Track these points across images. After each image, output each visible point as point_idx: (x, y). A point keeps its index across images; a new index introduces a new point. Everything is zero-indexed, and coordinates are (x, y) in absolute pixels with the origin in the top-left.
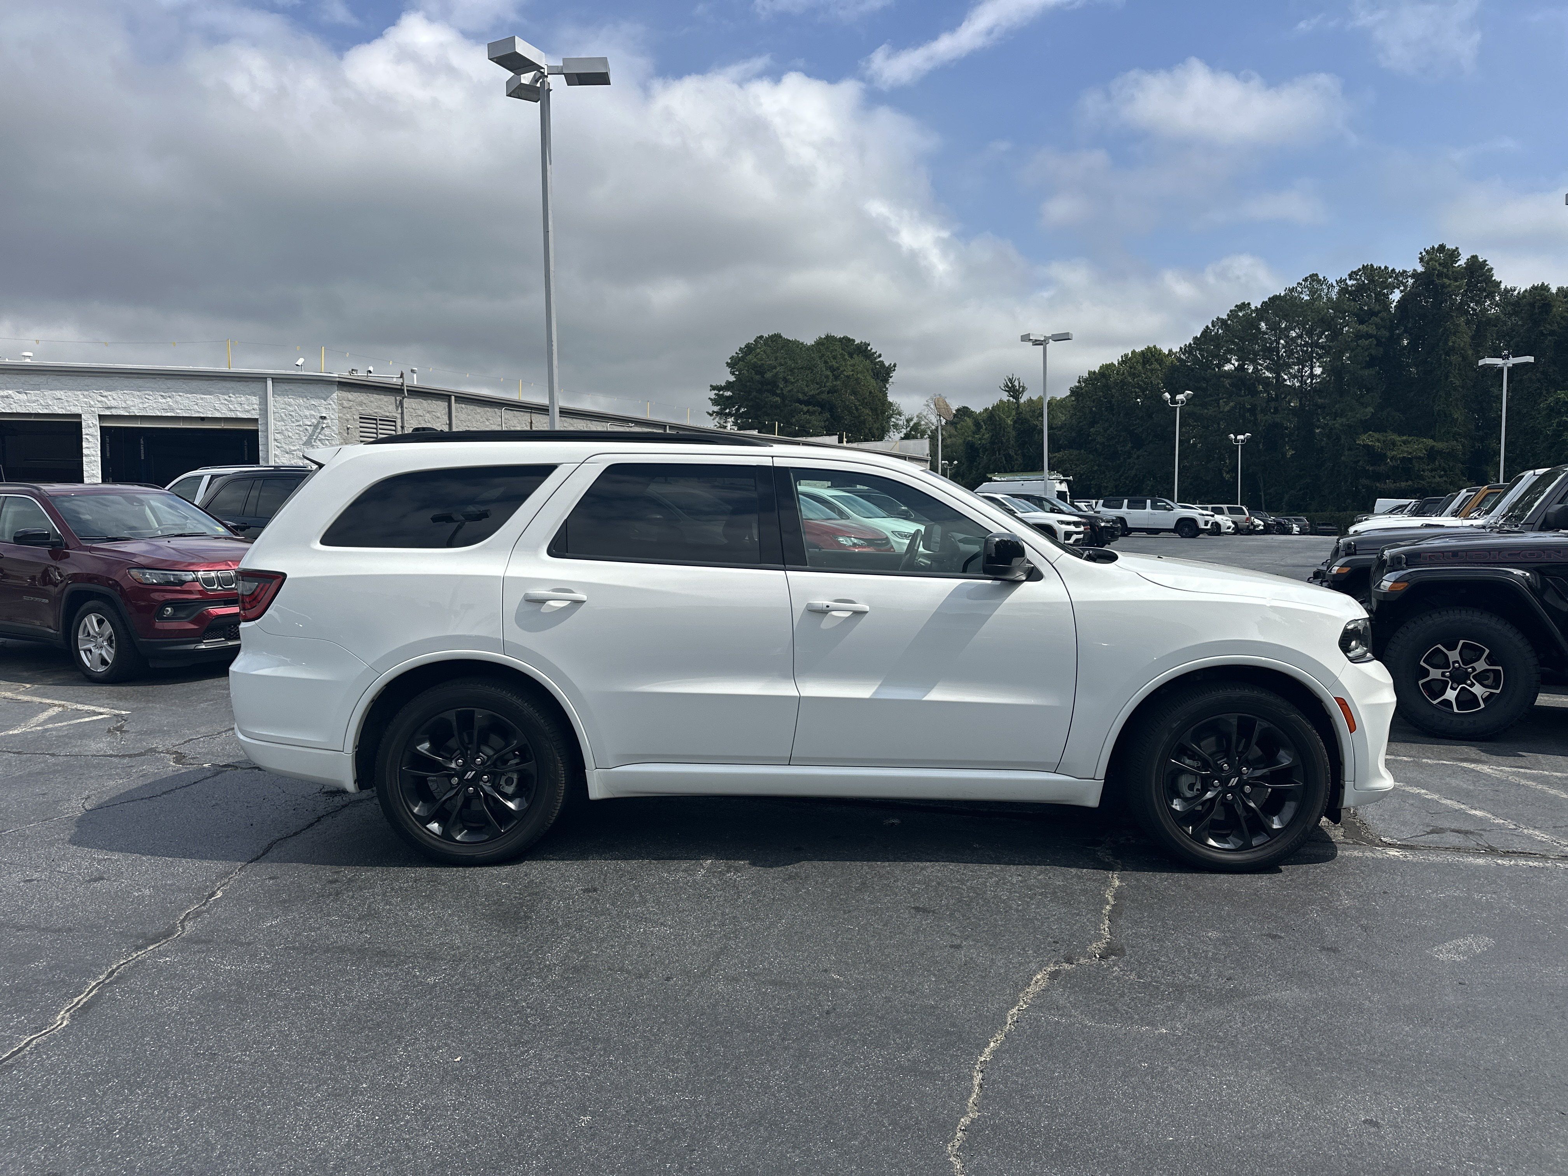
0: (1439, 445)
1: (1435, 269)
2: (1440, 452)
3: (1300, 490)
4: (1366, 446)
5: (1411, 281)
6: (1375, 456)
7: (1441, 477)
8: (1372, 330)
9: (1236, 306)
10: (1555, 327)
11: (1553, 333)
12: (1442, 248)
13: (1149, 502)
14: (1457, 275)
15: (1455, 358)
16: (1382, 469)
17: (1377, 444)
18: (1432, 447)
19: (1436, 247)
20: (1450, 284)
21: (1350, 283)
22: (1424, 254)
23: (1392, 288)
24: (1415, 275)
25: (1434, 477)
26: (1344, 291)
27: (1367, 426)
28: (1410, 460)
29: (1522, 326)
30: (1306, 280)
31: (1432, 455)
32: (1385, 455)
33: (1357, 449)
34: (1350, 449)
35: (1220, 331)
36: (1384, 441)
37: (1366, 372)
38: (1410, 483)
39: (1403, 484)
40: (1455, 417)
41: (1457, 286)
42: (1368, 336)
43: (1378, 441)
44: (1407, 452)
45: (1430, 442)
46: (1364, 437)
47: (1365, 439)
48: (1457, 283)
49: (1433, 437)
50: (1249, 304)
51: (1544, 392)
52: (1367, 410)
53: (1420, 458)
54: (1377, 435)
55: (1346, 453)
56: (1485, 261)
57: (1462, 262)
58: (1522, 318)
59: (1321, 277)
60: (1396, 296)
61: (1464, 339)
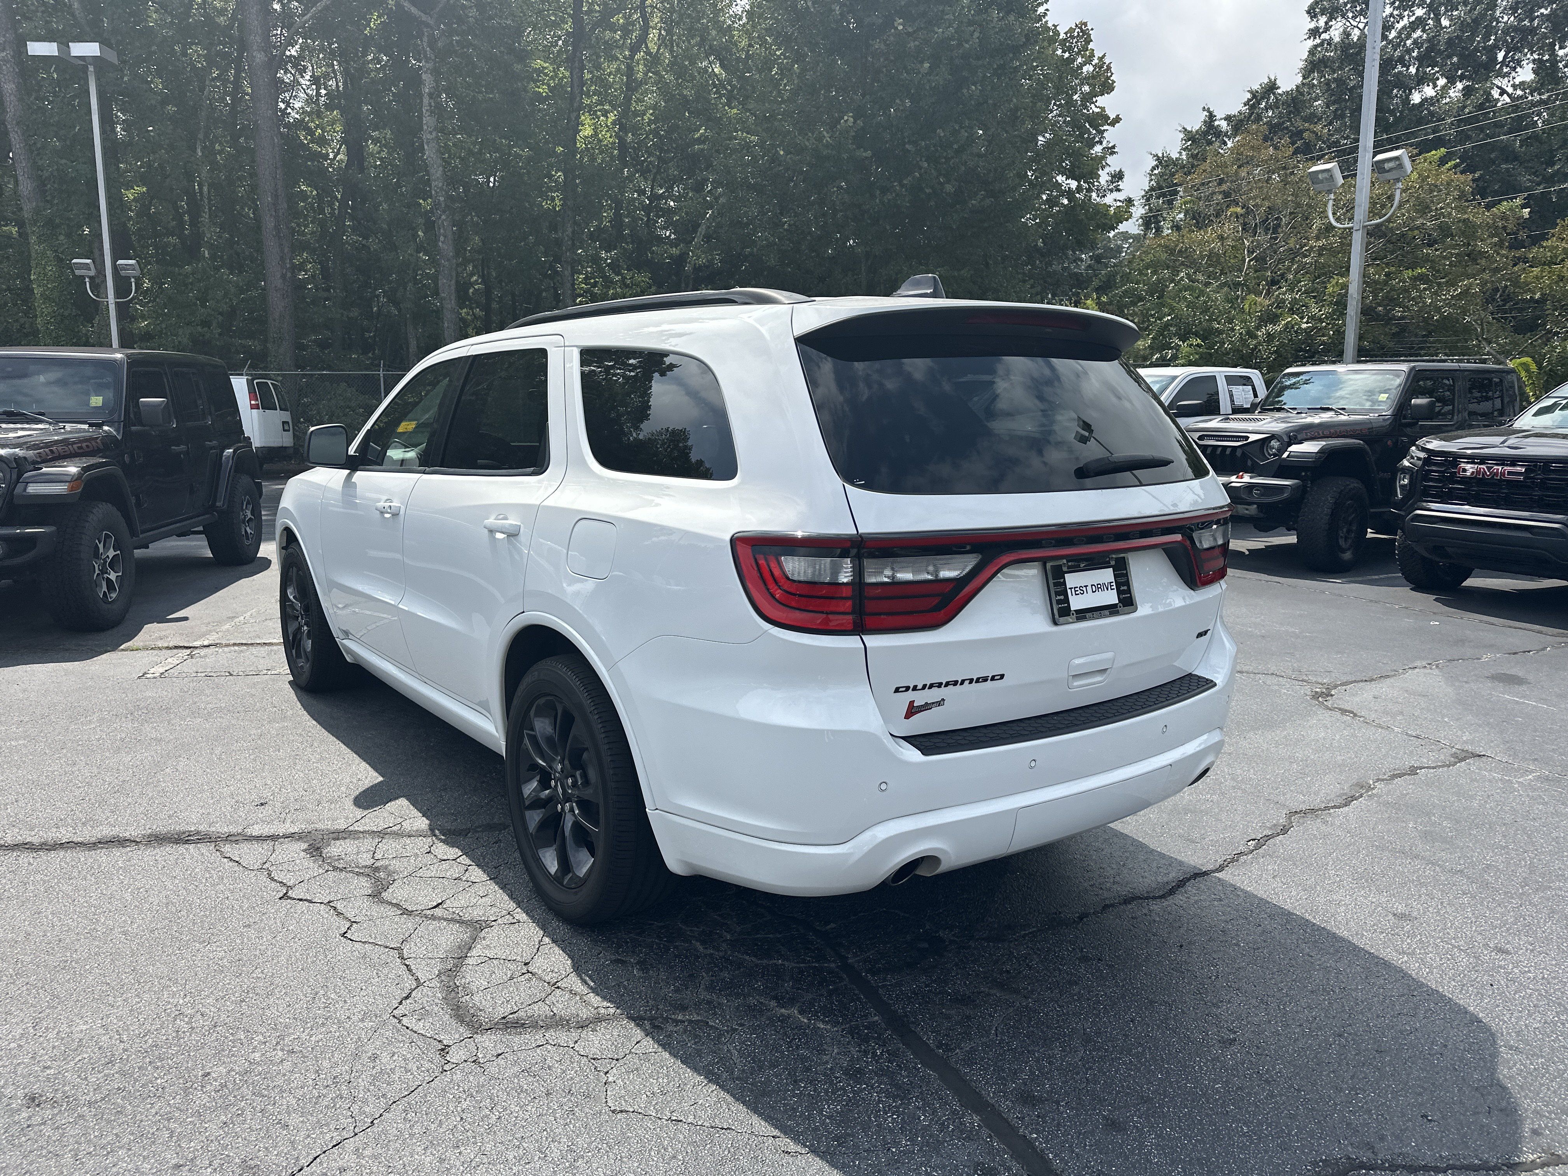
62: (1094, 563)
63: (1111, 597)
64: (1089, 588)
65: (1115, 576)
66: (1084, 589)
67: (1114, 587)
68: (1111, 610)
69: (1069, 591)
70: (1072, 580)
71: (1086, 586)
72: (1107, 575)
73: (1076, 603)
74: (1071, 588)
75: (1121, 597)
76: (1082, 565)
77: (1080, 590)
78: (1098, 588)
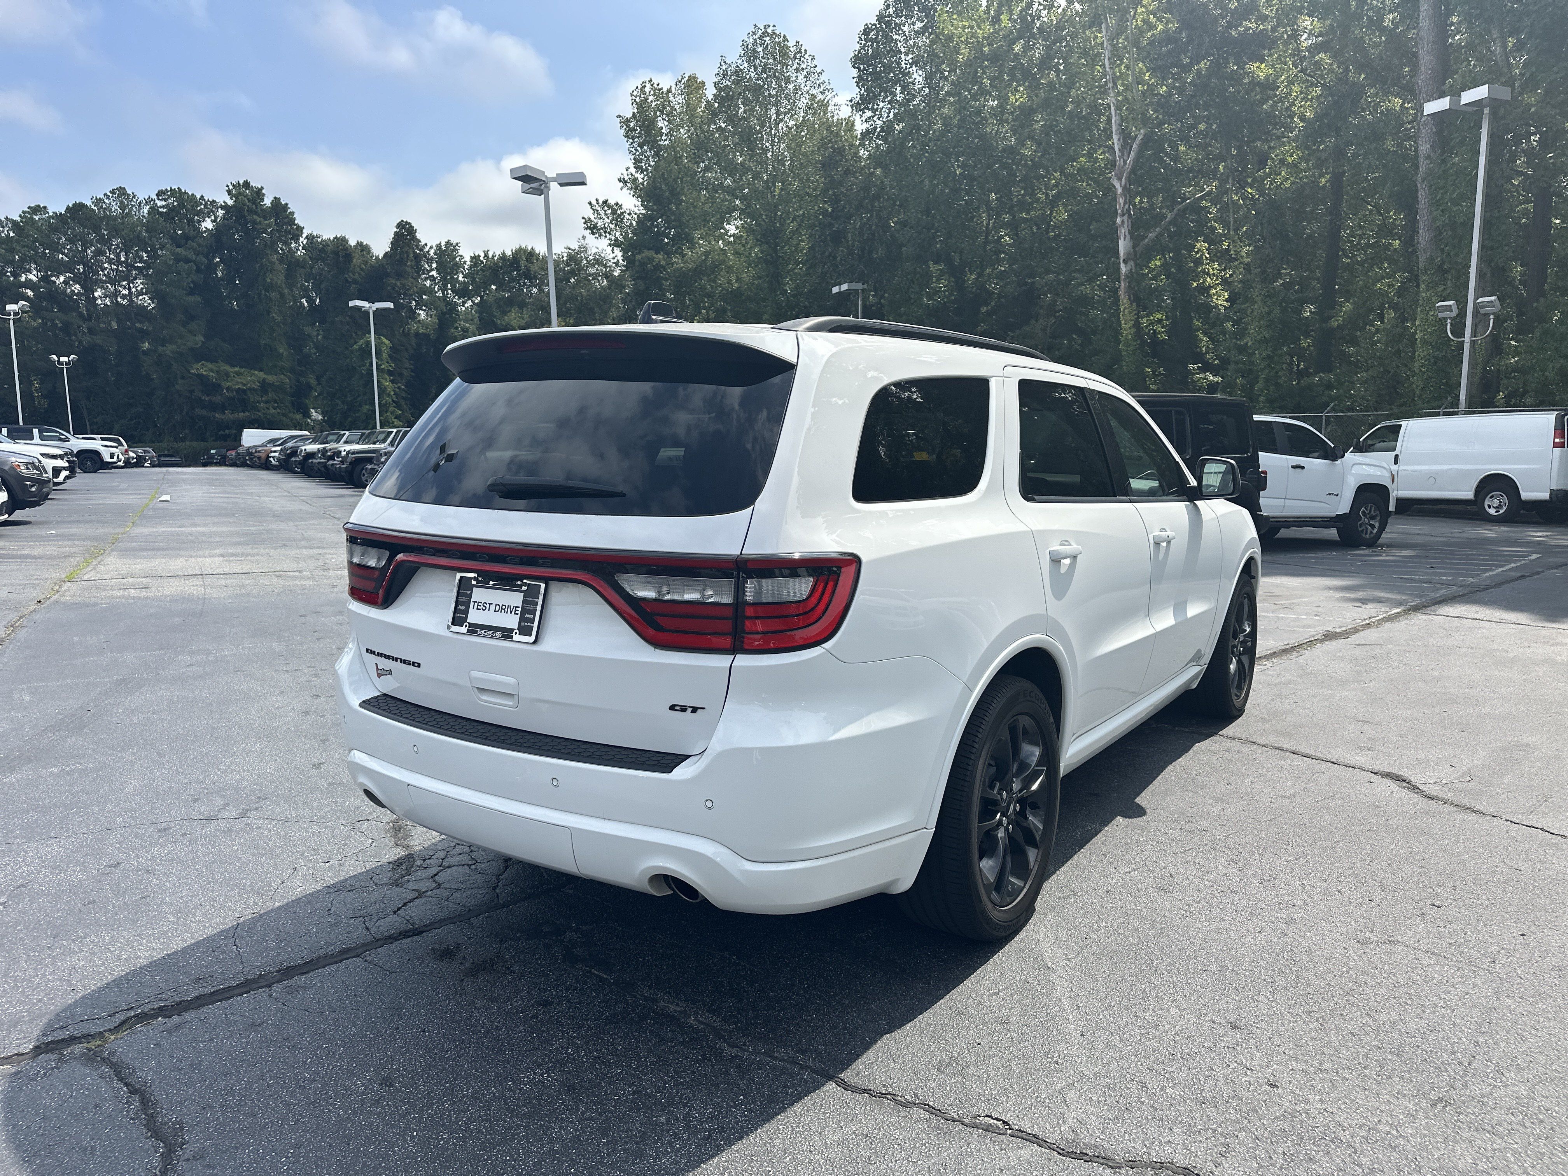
0: (271, 378)
1: (244, 205)
2: (271, 385)
3: (131, 419)
4: (200, 376)
5: (221, 213)
6: (212, 387)
7: (275, 408)
8: (191, 255)
9: (29, 207)
10: (357, 277)
11: (355, 282)
12: (246, 184)
13: (36, 431)
14: (265, 213)
15: (273, 295)
16: (217, 399)
17: (211, 374)
18: (264, 380)
19: (241, 182)
20: (260, 222)
21: (160, 203)
22: (231, 187)
23: (204, 215)
24: (225, 207)
25: (268, 409)
26: (154, 210)
27: (201, 355)
28: (244, 391)
29: (329, 272)
30: (113, 192)
31: (265, 387)
32: (220, 386)
33: (190, 378)
34: (183, 378)
35: (12, 234)
36: (217, 372)
37: (191, 299)
38: (247, 414)
39: (241, 415)
40: (281, 351)
41: (266, 225)
42: (187, 261)
43: (212, 370)
44: (241, 383)
45: (261, 375)
46: (198, 366)
47: (202, 369)
48: (267, 222)
49: (261, 370)
50: (45, 208)
51: (354, 335)
52: (197, 339)
53: (254, 389)
54: (210, 365)
55: (180, 381)
56: (287, 204)
57: (267, 202)
58: (329, 264)
59: (129, 192)
60: (208, 224)
61: (278, 278)
62: (507, 582)
63: (511, 621)
64: (492, 607)
65: (524, 602)
66: (488, 606)
67: (519, 613)
68: (507, 634)
69: (472, 604)
70: (479, 595)
71: (490, 604)
72: (515, 599)
73: (475, 616)
74: (474, 602)
75: (522, 624)
76: (491, 583)
77: (483, 606)
78: (502, 608)
